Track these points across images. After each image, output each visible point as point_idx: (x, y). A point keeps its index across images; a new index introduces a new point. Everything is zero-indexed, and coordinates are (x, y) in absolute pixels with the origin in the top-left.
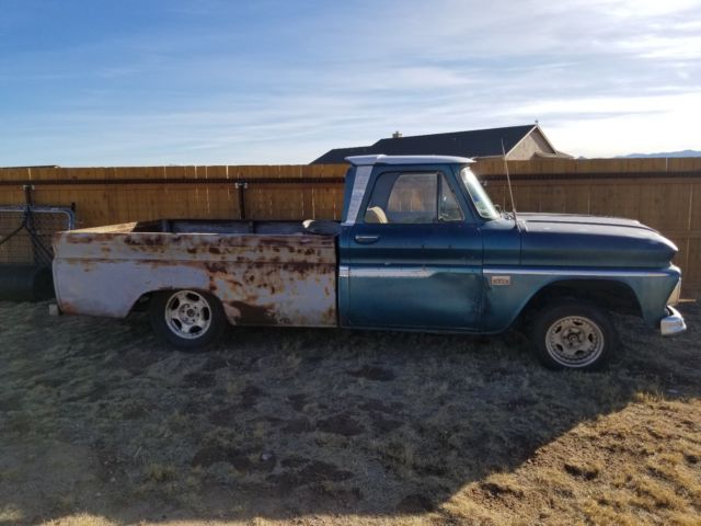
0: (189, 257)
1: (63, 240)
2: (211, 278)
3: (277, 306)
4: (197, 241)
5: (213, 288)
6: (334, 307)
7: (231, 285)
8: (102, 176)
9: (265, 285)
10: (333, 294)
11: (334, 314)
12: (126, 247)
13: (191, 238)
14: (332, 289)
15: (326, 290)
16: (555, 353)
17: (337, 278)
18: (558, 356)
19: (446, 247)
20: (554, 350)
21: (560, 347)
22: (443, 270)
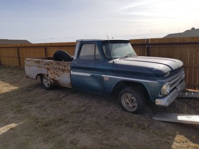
0: (44, 66)
1: (26, 60)
2: (48, 72)
3: (59, 80)
4: (45, 62)
5: (48, 74)
6: (70, 82)
7: (51, 74)
8: (58, 45)
9: (57, 75)
10: (70, 79)
11: (71, 84)
12: (35, 63)
13: (44, 61)
14: (69, 77)
15: (68, 77)
16: (125, 105)
17: (70, 74)
18: (126, 106)
19: (93, 67)
20: (126, 104)
21: (128, 103)
22: (93, 74)
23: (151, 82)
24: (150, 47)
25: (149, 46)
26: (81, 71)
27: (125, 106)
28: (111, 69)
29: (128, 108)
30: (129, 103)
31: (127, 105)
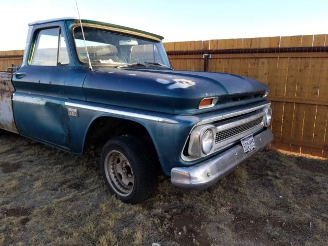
6: (13, 120)
10: (12, 112)
11: (14, 125)
14: (11, 108)
15: (9, 108)
16: (114, 180)
17: (12, 101)
18: (116, 183)
19: (48, 83)
20: (115, 177)
21: (120, 176)
22: (49, 100)
23: (161, 119)
24: (210, 57)
25: (208, 56)
26: (30, 93)
27: (112, 182)
28: (81, 86)
29: (118, 187)
30: (123, 176)
31: (117, 181)
